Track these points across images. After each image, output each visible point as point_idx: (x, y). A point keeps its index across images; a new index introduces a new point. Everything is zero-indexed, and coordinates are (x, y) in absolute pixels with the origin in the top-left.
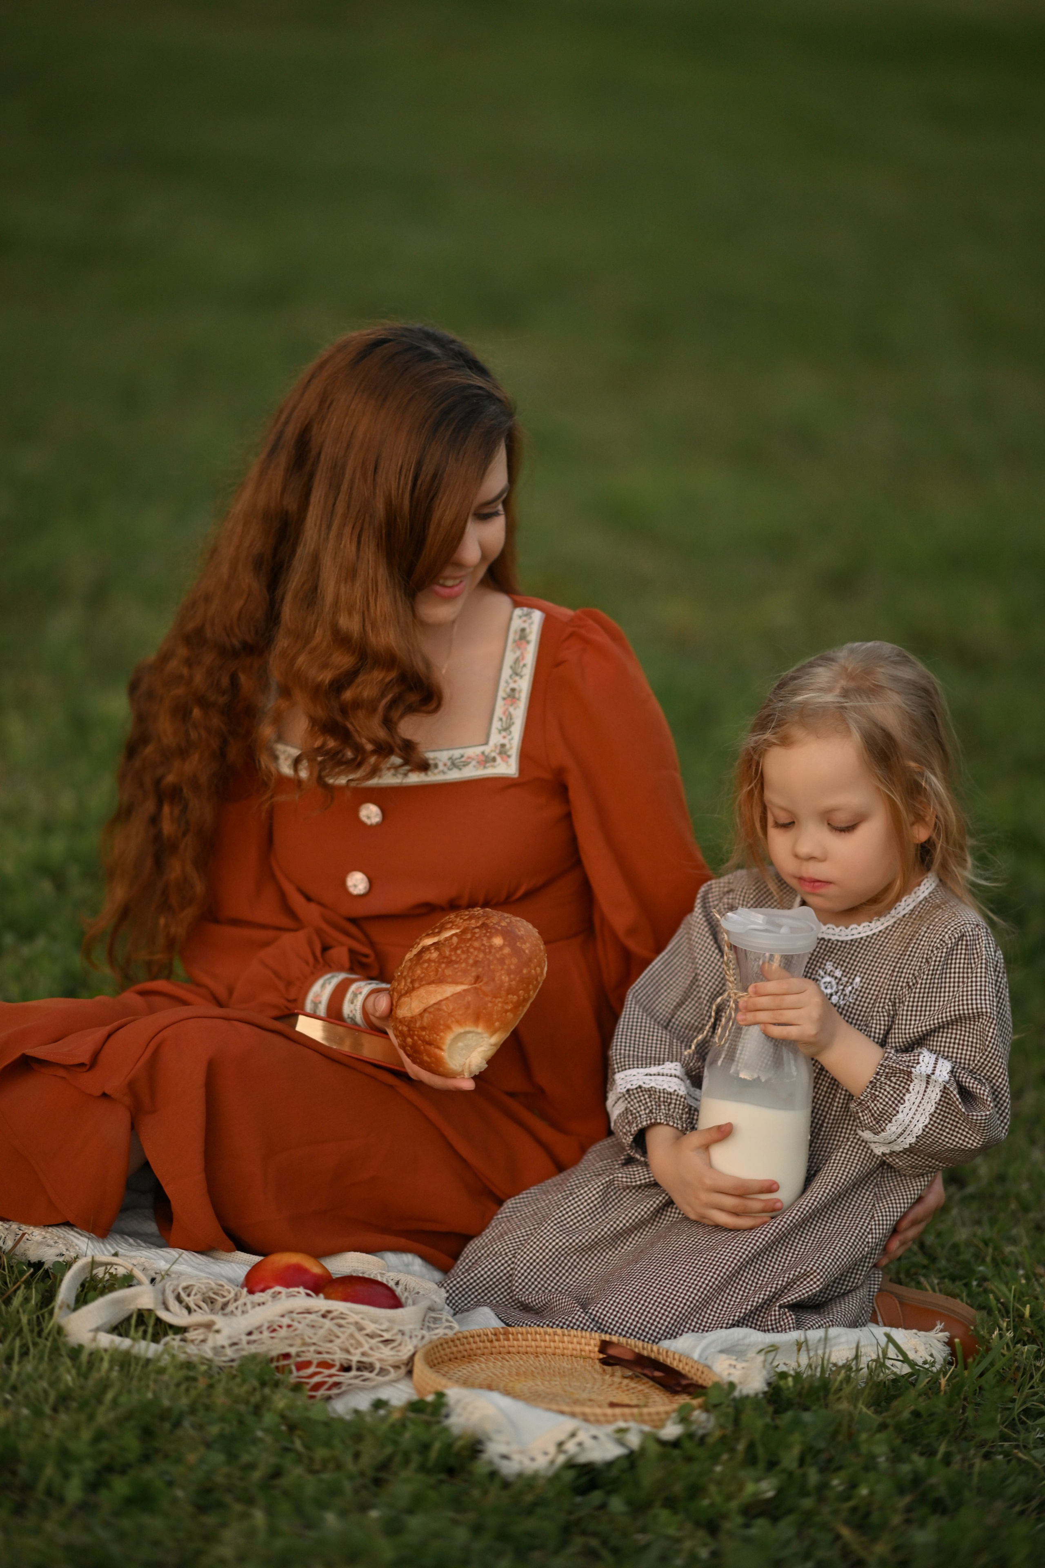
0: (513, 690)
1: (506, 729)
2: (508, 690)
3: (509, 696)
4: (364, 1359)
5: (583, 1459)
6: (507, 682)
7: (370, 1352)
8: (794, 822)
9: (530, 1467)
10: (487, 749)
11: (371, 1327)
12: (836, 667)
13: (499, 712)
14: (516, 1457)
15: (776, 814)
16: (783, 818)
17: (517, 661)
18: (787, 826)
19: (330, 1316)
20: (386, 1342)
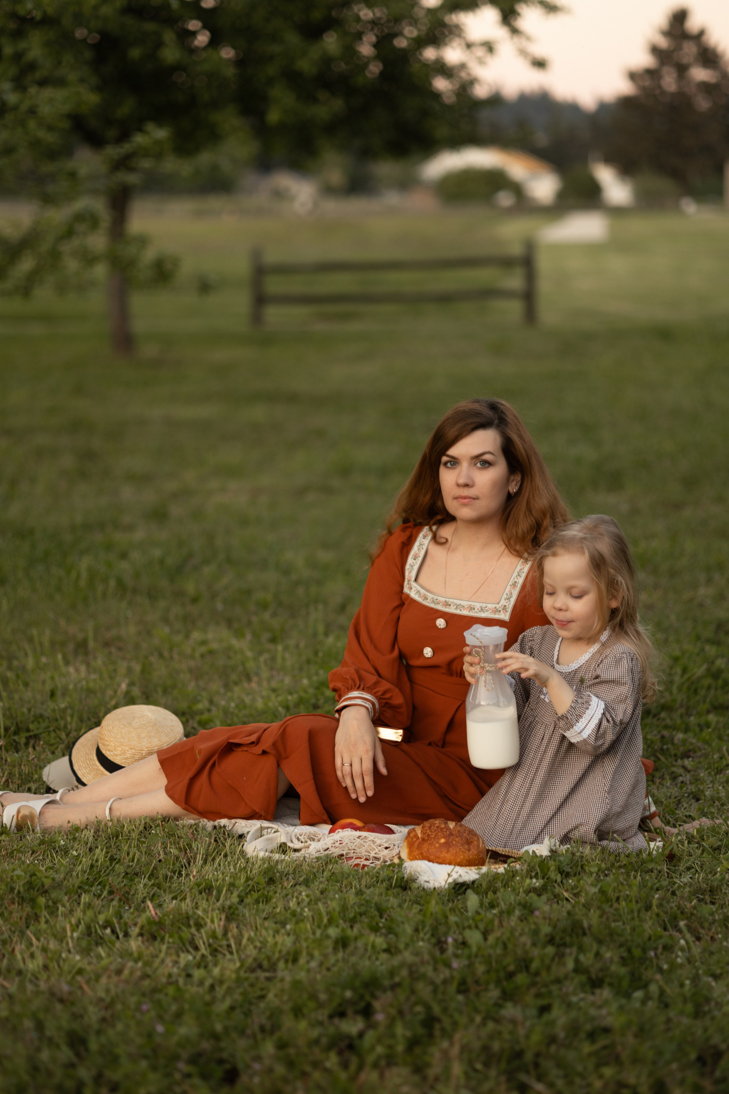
0: (515, 582)
1: (508, 599)
2: (513, 582)
3: (513, 584)
4: (376, 856)
5: (461, 880)
6: (514, 579)
7: (379, 852)
8: (555, 593)
9: (437, 885)
10: (498, 606)
11: (378, 842)
12: (582, 524)
13: (507, 591)
14: (432, 882)
15: (548, 589)
16: (550, 591)
17: (521, 570)
18: (551, 594)
19: (361, 838)
20: (386, 848)
